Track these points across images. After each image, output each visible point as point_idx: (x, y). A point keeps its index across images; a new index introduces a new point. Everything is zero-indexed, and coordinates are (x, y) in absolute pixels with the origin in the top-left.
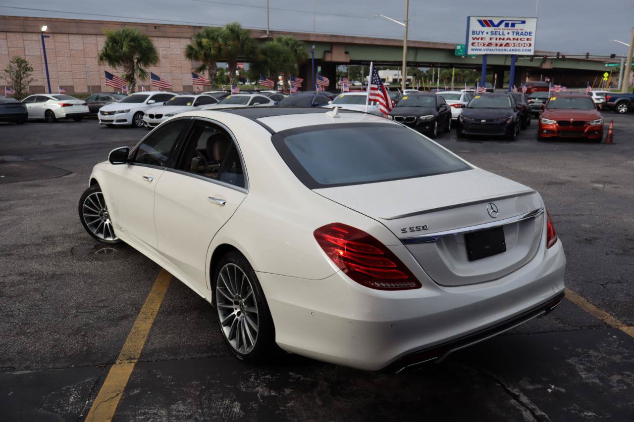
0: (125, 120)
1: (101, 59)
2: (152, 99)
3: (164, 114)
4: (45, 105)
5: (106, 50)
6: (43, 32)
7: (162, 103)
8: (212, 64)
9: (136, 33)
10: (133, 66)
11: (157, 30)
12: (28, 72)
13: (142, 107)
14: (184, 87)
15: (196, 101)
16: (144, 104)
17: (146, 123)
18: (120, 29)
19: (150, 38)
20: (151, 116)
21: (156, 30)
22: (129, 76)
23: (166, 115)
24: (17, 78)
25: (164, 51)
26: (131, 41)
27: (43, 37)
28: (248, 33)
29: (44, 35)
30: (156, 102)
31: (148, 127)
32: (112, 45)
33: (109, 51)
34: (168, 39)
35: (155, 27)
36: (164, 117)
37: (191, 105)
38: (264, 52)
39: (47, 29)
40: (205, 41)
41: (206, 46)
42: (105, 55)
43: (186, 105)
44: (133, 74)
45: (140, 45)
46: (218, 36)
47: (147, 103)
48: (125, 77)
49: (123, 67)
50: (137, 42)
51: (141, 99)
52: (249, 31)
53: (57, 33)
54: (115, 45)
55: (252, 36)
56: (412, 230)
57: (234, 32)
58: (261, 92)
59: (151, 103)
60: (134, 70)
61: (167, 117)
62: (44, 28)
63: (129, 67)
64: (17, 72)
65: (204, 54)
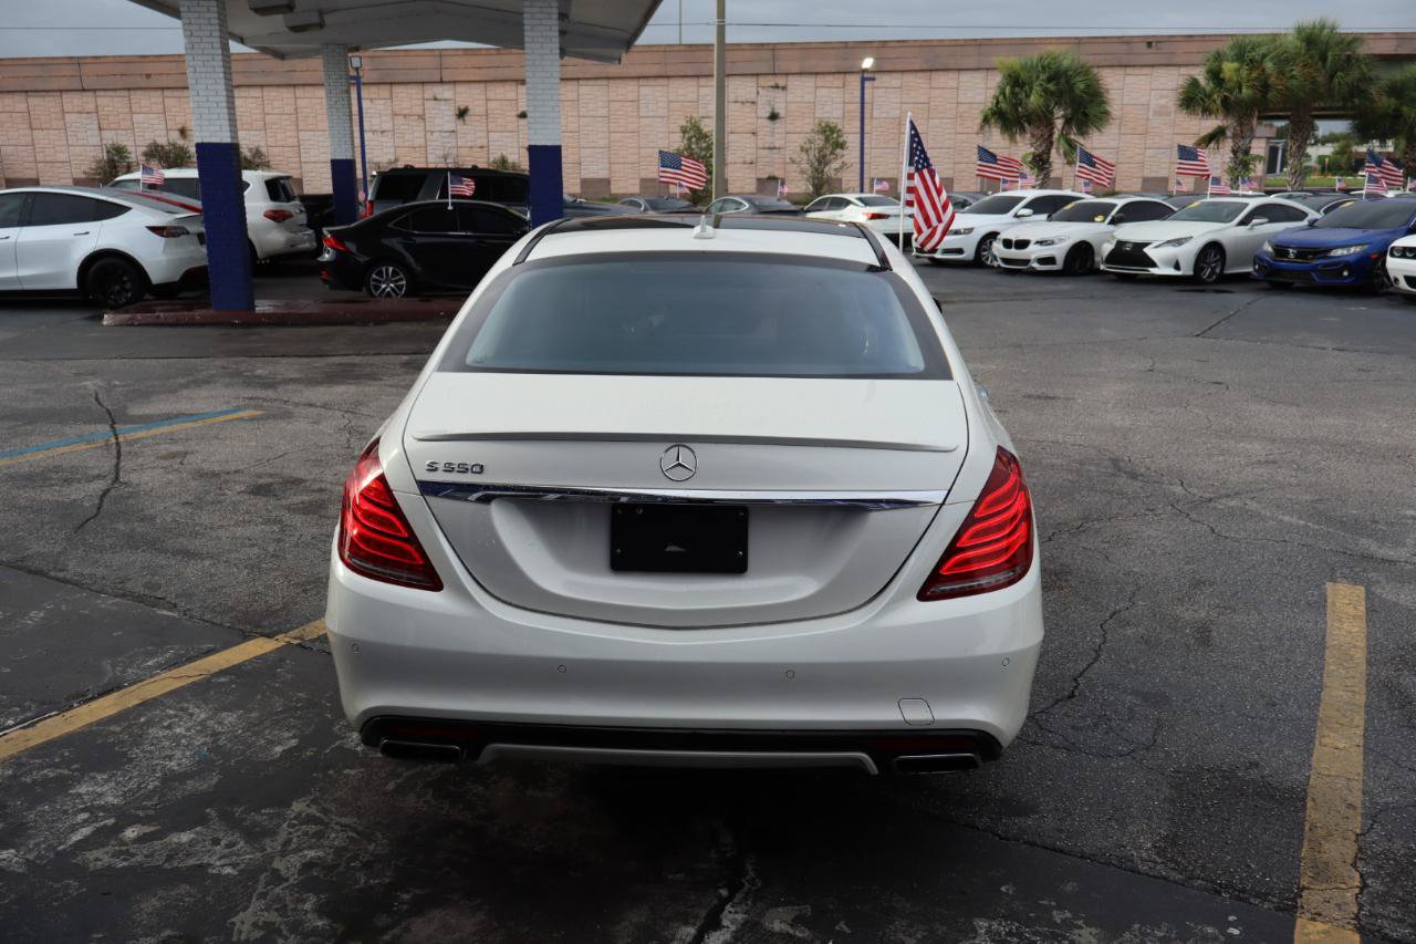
0: (960, 251)
1: (986, 120)
2: (1026, 207)
3: (1033, 239)
4: (841, 216)
5: (998, 103)
6: (865, 71)
7: (1045, 216)
8: (1241, 124)
9: (1066, 63)
10: (1051, 135)
11: (1153, 50)
12: (838, 151)
13: (999, 224)
14: (1146, 180)
15: (1118, 212)
16: (1008, 217)
17: (995, 258)
18: (1033, 55)
19: (1095, 70)
20: (1007, 244)
21: (1150, 51)
22: (1039, 155)
23: (1037, 242)
24: (820, 163)
25: (1162, 97)
26: (1049, 80)
27: (863, 80)
28: (1355, 45)
29: (866, 75)
30: (1035, 213)
31: (999, 266)
32: (1012, 93)
33: (1003, 105)
34: (1177, 68)
35: (1149, 44)
36: (1032, 247)
37: (1103, 221)
38: (1396, 91)
39: (874, 63)
40: (1229, 68)
41: (1230, 80)
42: (994, 114)
43: (1093, 221)
44: (1048, 151)
45: (1071, 88)
46: (1264, 56)
47: (1016, 216)
48: (1030, 159)
49: (1028, 136)
50: (1063, 80)
51: (1004, 206)
52: (1357, 39)
53: (937, 70)
54: (1017, 89)
55: (1363, 50)
56: (449, 468)
57: (1317, 44)
58: (1353, 193)
59: (1023, 216)
60: (1052, 143)
61: (1038, 247)
62: (868, 63)
63: (1042, 136)
64: (821, 150)
65: (1222, 101)
